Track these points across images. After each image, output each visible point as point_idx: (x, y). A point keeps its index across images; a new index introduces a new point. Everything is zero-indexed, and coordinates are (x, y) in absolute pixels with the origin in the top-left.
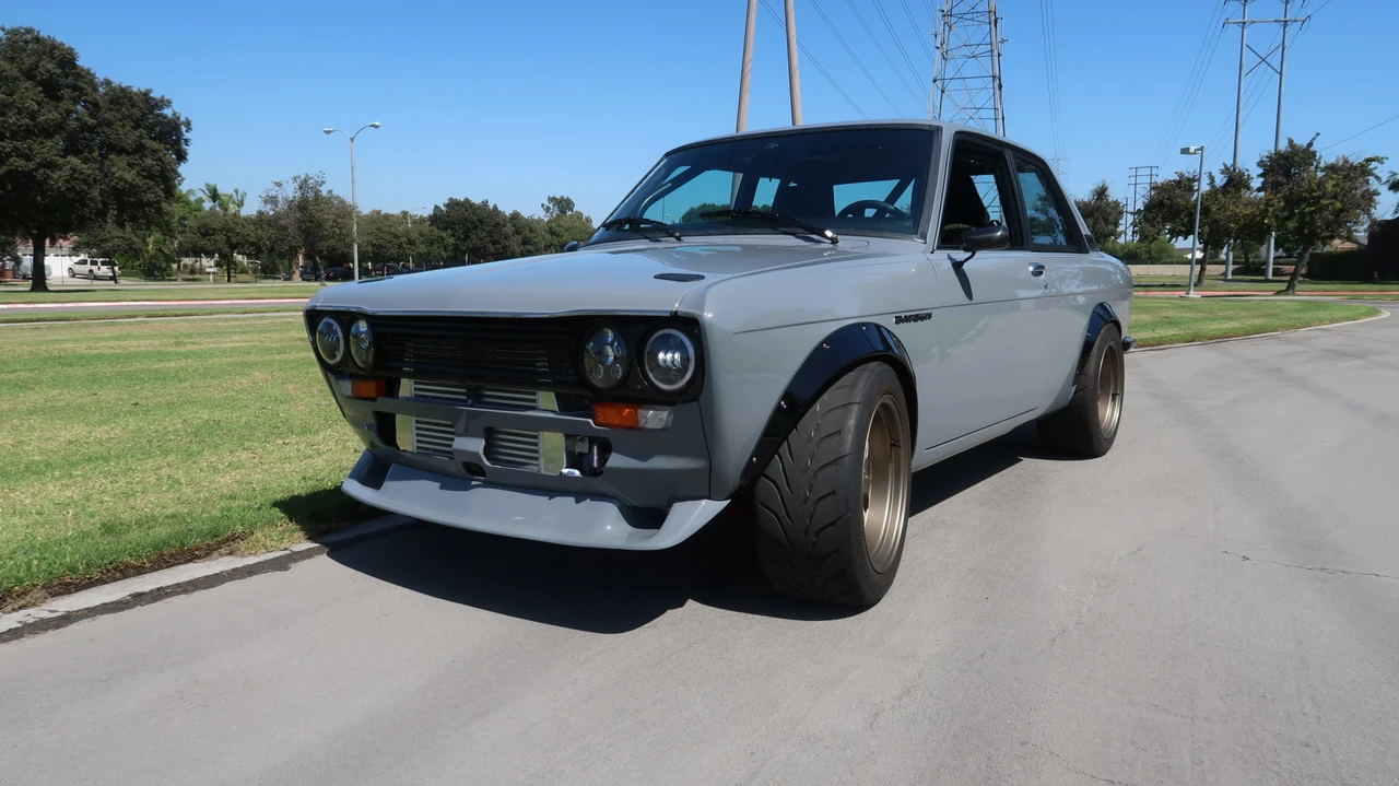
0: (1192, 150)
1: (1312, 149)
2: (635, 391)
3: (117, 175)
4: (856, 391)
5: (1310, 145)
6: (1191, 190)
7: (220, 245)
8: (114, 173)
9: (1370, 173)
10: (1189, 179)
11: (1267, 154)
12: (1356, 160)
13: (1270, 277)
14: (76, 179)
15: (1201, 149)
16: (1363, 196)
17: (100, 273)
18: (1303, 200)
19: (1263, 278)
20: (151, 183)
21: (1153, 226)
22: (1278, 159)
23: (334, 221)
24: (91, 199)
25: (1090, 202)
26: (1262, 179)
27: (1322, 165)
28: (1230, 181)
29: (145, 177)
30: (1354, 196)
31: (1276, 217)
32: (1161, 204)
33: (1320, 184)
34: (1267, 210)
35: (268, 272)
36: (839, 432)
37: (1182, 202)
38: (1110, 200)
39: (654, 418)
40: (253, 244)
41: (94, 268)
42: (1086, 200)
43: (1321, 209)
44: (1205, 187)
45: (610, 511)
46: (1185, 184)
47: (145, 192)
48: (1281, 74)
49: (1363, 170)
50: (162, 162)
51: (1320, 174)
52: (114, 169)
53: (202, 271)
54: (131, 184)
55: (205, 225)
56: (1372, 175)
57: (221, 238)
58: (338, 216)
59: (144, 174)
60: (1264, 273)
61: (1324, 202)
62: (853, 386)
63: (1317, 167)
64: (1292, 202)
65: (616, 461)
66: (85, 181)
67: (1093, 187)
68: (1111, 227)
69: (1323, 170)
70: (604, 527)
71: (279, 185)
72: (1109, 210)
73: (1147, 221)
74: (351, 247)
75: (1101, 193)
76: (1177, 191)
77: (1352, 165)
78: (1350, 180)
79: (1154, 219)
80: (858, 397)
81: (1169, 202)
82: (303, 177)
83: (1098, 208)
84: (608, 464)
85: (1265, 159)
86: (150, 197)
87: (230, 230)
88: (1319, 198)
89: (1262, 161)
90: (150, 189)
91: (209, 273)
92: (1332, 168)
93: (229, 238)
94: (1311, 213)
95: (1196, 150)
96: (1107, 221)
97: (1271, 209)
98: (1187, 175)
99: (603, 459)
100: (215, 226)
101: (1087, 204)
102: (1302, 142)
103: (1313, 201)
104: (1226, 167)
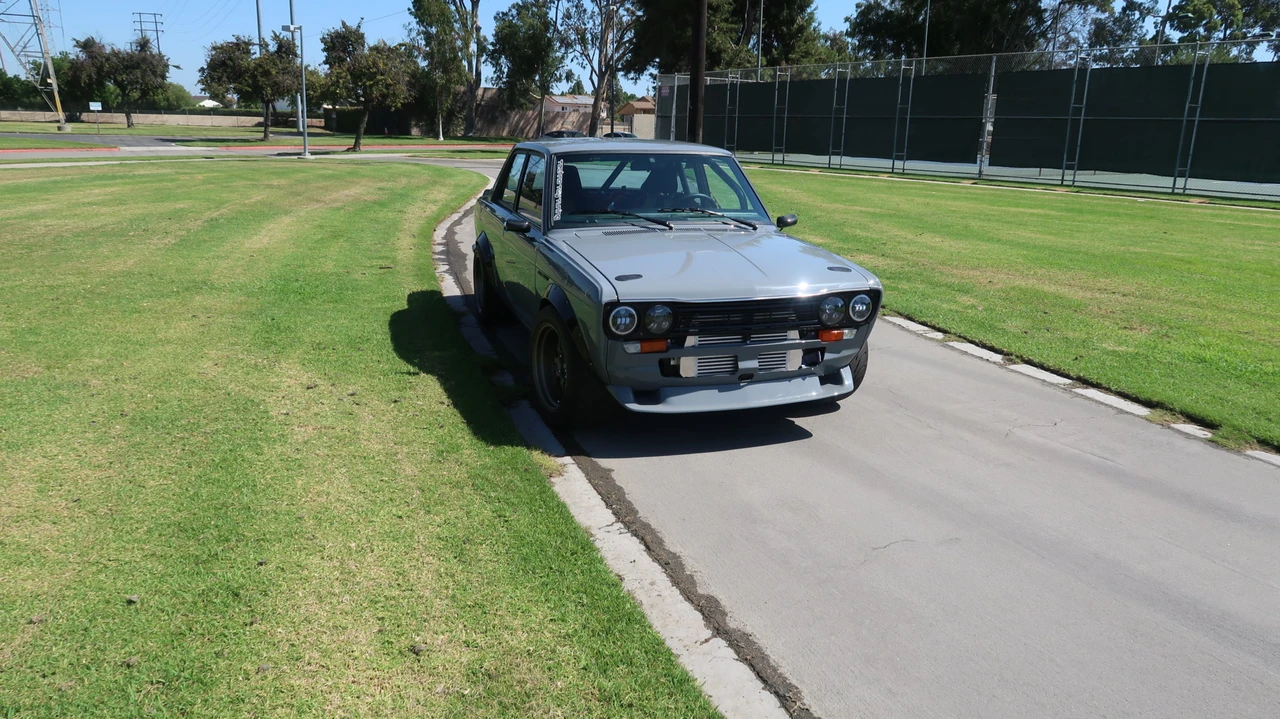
5: (359, 26)
6: (248, 53)
10: (244, 42)
12: (391, 44)
18: (364, 74)
21: (220, 85)
22: (336, 37)
25: (134, 53)
26: (325, 54)
27: (368, 45)
28: (280, 47)
31: (346, 88)
32: (223, 63)
33: (374, 62)
34: (338, 81)
37: (244, 63)
38: (154, 52)
42: (129, 50)
44: (256, 52)
46: (241, 47)
49: (397, 52)
51: (371, 53)
63: (365, 47)
64: (355, 76)
65: (828, 356)
67: (134, 38)
68: (158, 79)
72: (155, 63)
73: (212, 79)
75: (144, 44)
76: (237, 53)
79: (220, 79)
81: (231, 64)
83: (143, 60)
84: (825, 358)
85: (326, 36)
88: (375, 73)
89: (324, 38)
92: (376, 49)
94: (371, 86)
96: (154, 74)
97: (341, 81)
98: (242, 38)
101: (131, 56)
102: (352, 24)
103: (372, 76)
104: (275, 34)
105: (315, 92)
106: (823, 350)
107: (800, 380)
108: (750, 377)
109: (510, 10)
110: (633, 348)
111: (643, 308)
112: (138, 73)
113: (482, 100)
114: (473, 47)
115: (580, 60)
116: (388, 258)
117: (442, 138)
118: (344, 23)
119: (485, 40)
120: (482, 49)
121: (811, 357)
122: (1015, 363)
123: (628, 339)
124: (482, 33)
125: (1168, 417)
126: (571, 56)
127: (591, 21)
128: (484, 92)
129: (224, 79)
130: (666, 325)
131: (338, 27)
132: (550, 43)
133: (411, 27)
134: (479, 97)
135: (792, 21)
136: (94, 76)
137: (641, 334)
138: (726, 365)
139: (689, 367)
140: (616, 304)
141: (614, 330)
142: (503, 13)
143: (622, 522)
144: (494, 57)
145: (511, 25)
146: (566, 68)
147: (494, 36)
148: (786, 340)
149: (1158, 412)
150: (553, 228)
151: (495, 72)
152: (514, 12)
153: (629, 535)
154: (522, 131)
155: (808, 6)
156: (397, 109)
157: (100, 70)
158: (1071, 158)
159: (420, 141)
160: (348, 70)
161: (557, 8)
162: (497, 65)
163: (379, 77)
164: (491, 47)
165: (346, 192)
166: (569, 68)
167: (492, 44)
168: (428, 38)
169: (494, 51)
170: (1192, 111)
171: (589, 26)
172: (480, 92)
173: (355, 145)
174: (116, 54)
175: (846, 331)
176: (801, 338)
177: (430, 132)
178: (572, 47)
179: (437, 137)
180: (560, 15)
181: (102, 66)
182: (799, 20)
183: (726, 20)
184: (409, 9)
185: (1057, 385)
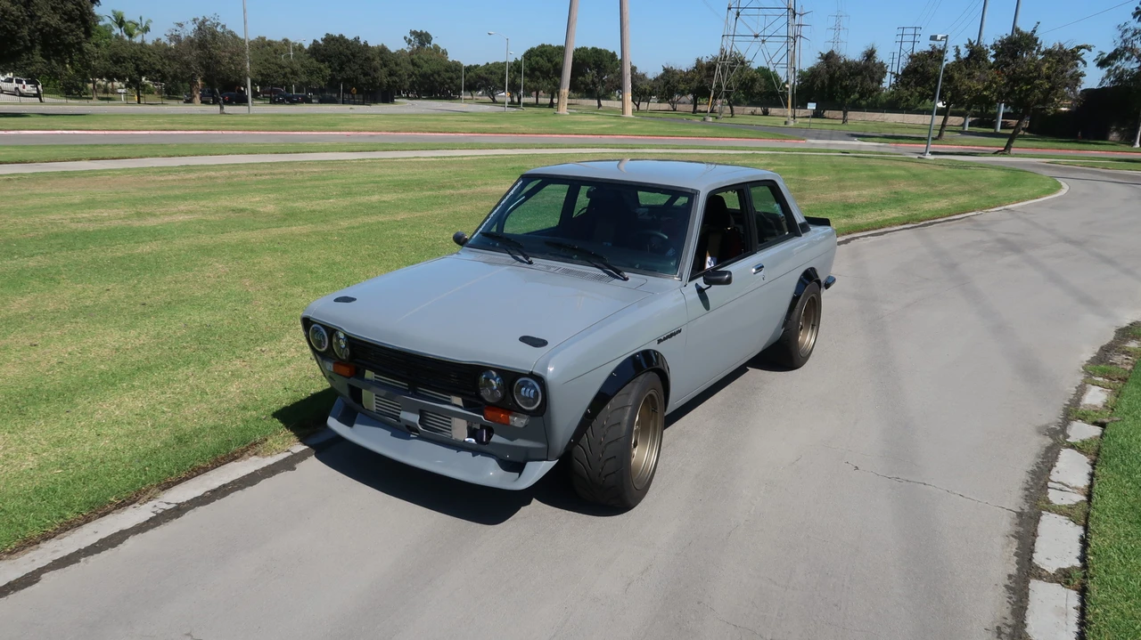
0: (939, 38)
1: (1035, 35)
2: (507, 405)
3: (43, 20)
4: (632, 393)
5: (1034, 31)
6: (940, 60)
7: (129, 72)
8: (40, 18)
9: (1079, 58)
10: (939, 51)
11: (999, 38)
12: (1068, 47)
13: (999, 130)
14: (7, 20)
15: (946, 37)
16: (1071, 77)
17: (25, 91)
18: (1023, 79)
19: (992, 130)
20: (74, 26)
21: (908, 89)
22: (1008, 43)
23: (230, 58)
24: (20, 38)
25: (860, 62)
26: (995, 59)
27: (1042, 49)
29: (66, 21)
30: (1064, 78)
32: (915, 71)
33: (1038, 68)
35: (171, 93)
36: (619, 423)
37: (931, 70)
38: (877, 61)
39: (518, 421)
40: (159, 71)
41: (20, 86)
42: (857, 60)
43: (1037, 87)
44: (950, 57)
45: (492, 462)
46: (936, 55)
47: (67, 34)
49: (1073, 55)
50: (81, 6)
51: (1040, 57)
52: (39, 14)
53: (114, 91)
54: (55, 28)
55: (116, 54)
56: (1081, 60)
57: (130, 66)
58: (233, 54)
59: (66, 17)
60: (993, 125)
61: (1037, 82)
62: (628, 394)
63: (1038, 51)
64: (1014, 80)
65: (496, 438)
66: (14, 21)
67: (864, 50)
68: (875, 84)
69: (1043, 54)
70: (488, 473)
71: (180, 25)
72: (875, 70)
73: (903, 84)
74: (246, 80)
75: (870, 55)
76: (929, 61)
77: (1065, 51)
78: (1063, 64)
79: (909, 83)
80: (631, 402)
81: (921, 70)
82: (201, 19)
83: (866, 68)
84: (492, 440)
85: (998, 43)
86: (71, 39)
87: (138, 59)
88: (1035, 78)
89: (995, 45)
90: (72, 31)
91: (120, 93)
92: (1049, 53)
93: (137, 66)
95: (942, 38)
96: (872, 79)
98: (938, 47)
99: (489, 437)
100: (125, 55)
101: (857, 64)
102: (1026, 29)
103: (1029, 81)
104: (970, 42)
112: (859, 79)
117: (1138, 145)
118: (1017, 30)
129: (912, 83)
133: (1127, 27)
136: (826, 82)
157: (832, 78)
159: (1114, 147)
173: (1006, 148)
174: (846, 63)
176: (464, 407)
179: (1134, 144)
181: (835, 72)
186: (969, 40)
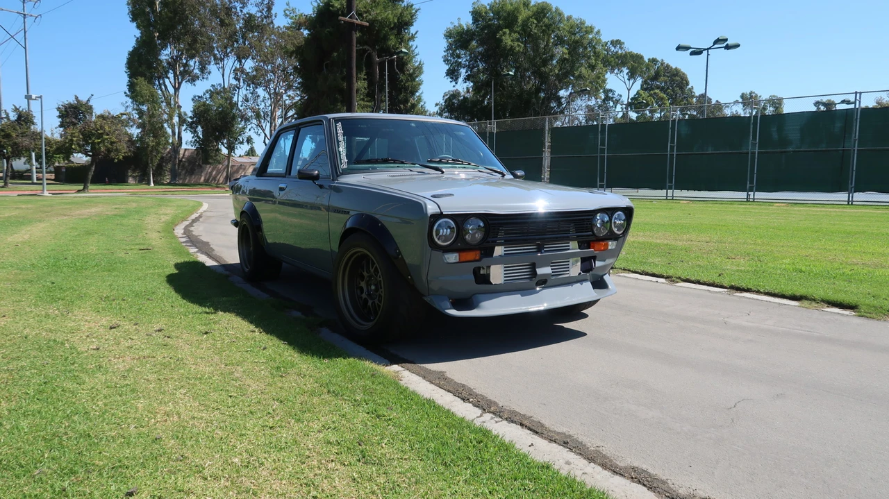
0: (34, 97)
1: (90, 104)
5: (88, 100)
9: (123, 121)
12: (115, 113)
13: (35, 181)
15: (41, 97)
18: (93, 135)
19: (30, 182)
22: (69, 108)
26: (60, 119)
27: (96, 114)
28: (20, 117)
31: (78, 144)
34: (71, 139)
48: (25, 48)
49: (119, 120)
51: (98, 120)
60: (30, 178)
63: (94, 115)
65: (598, 264)
77: (113, 116)
85: (61, 107)
88: (102, 134)
92: (102, 117)
94: (99, 143)
95: (36, 97)
97: (75, 139)
102: (83, 99)
103: (100, 136)
104: (15, 107)
105: (51, 147)
106: (594, 258)
107: (579, 284)
108: (544, 282)
109: (204, 94)
110: (452, 258)
111: (461, 220)
113: (183, 157)
114: (176, 120)
115: (256, 131)
116: (144, 244)
117: (152, 185)
118: (76, 98)
119: (185, 114)
120: (182, 121)
121: (587, 264)
122: (677, 282)
123: (447, 250)
124: (182, 110)
125: (814, 304)
126: (249, 127)
127: (263, 103)
128: (185, 152)
130: (479, 236)
131: (72, 100)
132: (234, 118)
134: (181, 156)
135: (406, 101)
137: (459, 245)
138: (525, 272)
139: (497, 274)
140: (440, 215)
141: (436, 240)
142: (199, 97)
143: (490, 412)
144: (192, 126)
145: (204, 104)
146: (246, 134)
147: (194, 111)
148: (569, 249)
149: (806, 303)
150: (342, 174)
151: (193, 137)
152: (208, 95)
153: (505, 422)
154: (214, 179)
155: (417, 92)
156: (119, 160)
158: (602, 180)
159: (135, 187)
160: (80, 131)
161: (238, 94)
162: (195, 132)
163: (105, 137)
164: (190, 120)
165: (88, 210)
166: (249, 135)
167: (191, 117)
168: (141, 113)
169: (192, 123)
170: (672, 148)
171: (261, 107)
172: (182, 152)
173: (84, 189)
175: (610, 243)
176: (579, 248)
177: (143, 179)
178: (249, 121)
179: (149, 184)
180: (240, 99)
182: (411, 101)
183: (363, 100)
184: (125, 93)
185: (720, 292)
186: (14, 105)
